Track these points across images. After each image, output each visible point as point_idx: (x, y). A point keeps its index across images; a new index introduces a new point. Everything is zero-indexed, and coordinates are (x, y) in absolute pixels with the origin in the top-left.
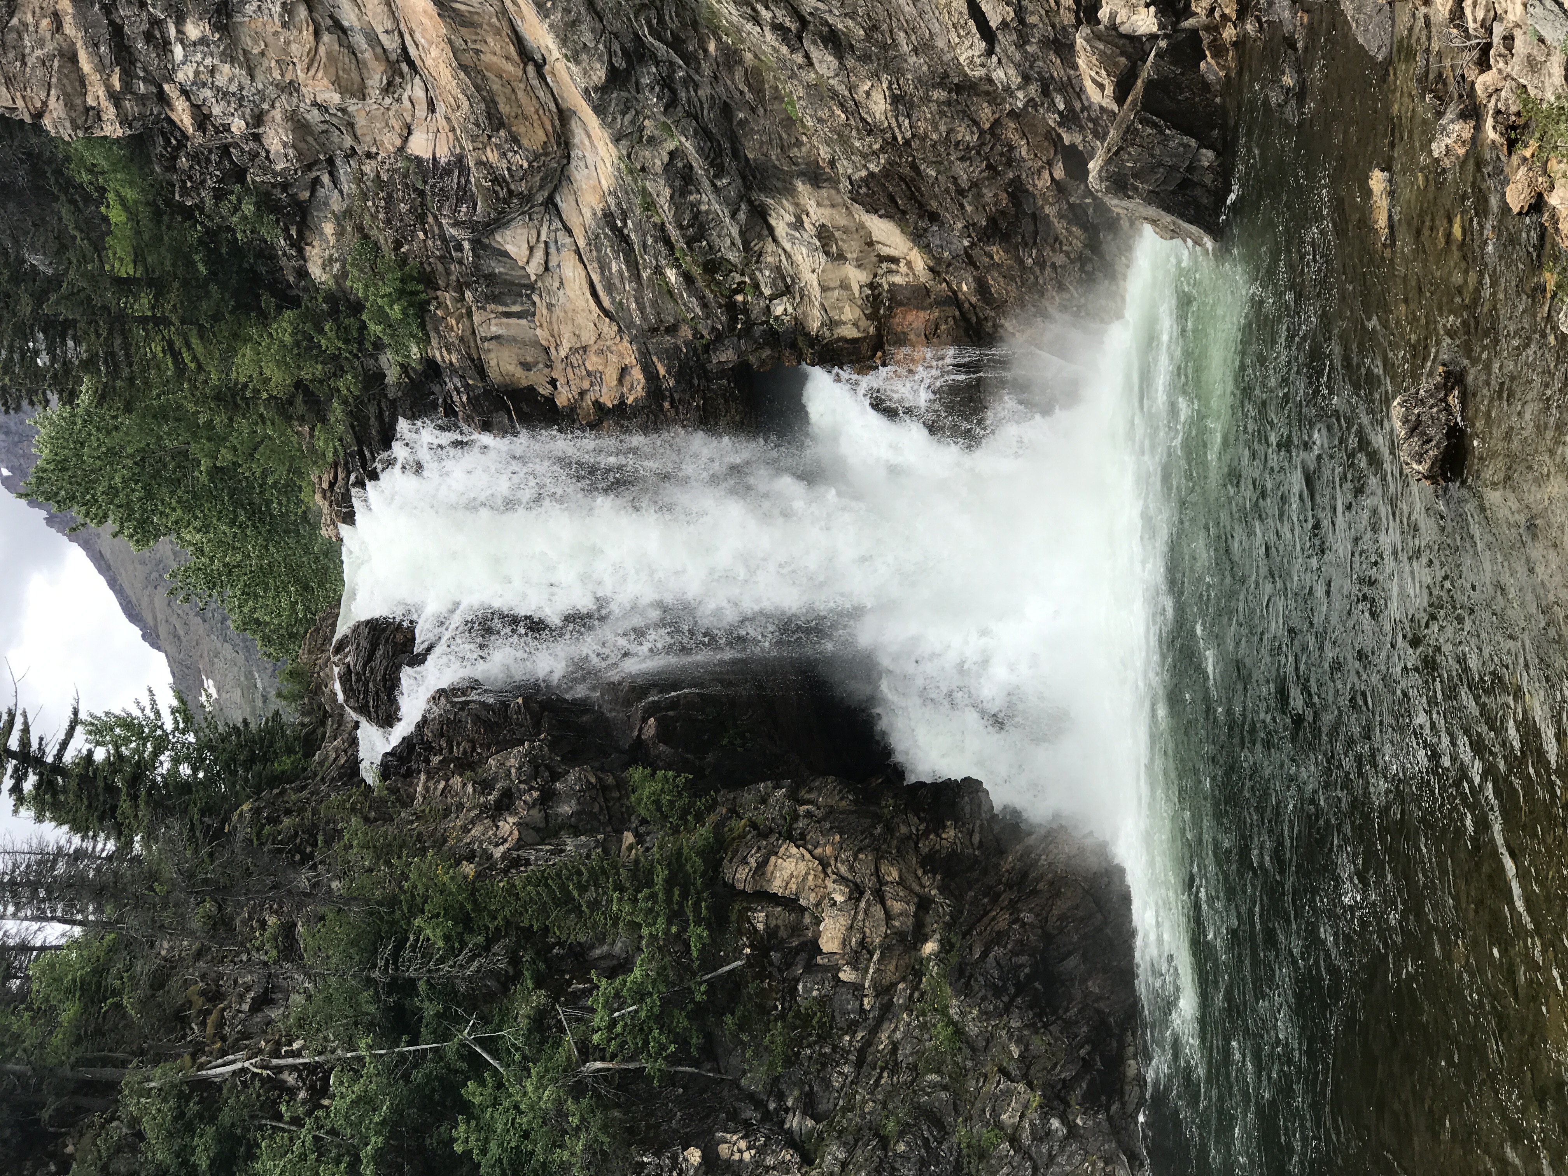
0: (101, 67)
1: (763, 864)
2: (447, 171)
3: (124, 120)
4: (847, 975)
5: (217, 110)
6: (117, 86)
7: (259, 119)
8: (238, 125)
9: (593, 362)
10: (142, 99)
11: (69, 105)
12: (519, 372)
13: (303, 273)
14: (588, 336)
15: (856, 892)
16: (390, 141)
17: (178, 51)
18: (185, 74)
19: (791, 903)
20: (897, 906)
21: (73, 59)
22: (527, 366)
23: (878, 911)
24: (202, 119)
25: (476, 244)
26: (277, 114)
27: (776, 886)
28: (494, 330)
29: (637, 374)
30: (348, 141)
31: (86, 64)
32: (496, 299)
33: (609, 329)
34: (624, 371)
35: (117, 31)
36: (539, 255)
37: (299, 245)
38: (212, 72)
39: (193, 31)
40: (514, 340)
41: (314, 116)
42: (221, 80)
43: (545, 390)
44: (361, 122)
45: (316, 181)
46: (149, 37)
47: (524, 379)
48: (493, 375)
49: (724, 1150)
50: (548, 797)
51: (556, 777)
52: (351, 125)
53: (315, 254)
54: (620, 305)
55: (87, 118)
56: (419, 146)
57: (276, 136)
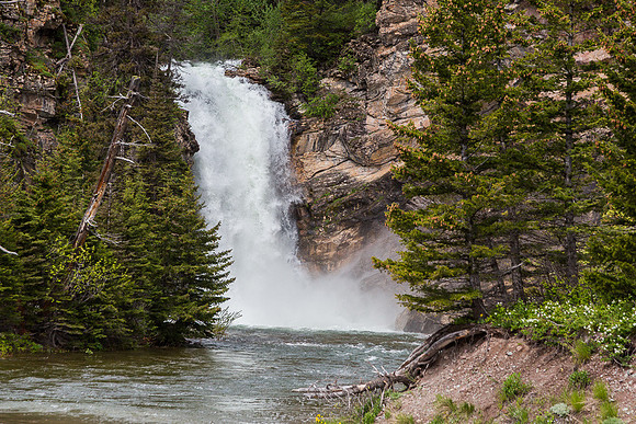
0: (401, 29)
2: (362, 128)
3: (386, 34)
5: (387, 61)
6: (396, 33)
7: (383, 73)
8: (382, 67)
10: (391, 40)
11: (391, 18)
13: (324, 76)
14: (306, 169)
16: (371, 111)
17: (405, 53)
18: (398, 54)
21: (403, 21)
24: (384, 57)
25: (338, 135)
26: (384, 79)
28: (311, 139)
30: (371, 97)
31: (402, 24)
32: (320, 140)
33: (309, 176)
35: (411, 35)
36: (332, 154)
38: (399, 62)
40: (307, 145)
41: (382, 89)
42: (396, 64)
44: (378, 103)
45: (355, 84)
52: (378, 100)
53: (331, 81)
54: (317, 179)
55: (386, 23)
56: (370, 120)
57: (377, 78)
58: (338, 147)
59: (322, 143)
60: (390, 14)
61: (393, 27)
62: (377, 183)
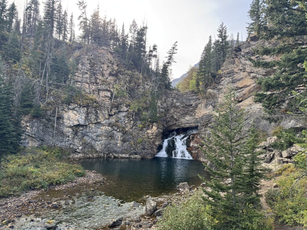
0: (227, 72)
1: (155, 126)
2: (217, 101)
3: (222, 74)
4: (146, 132)
5: (223, 82)
6: (225, 73)
7: (222, 85)
8: (222, 83)
9: (199, 113)
10: (224, 75)
11: (224, 69)
12: (199, 107)
13: (208, 89)
14: (202, 113)
15: (152, 134)
16: (220, 97)
17: (228, 78)
18: (226, 79)
19: (152, 128)
20: (151, 137)
21: (228, 69)
22: (199, 108)
23: (151, 135)
24: (222, 80)
25: (210, 104)
26: (223, 87)
27: (153, 127)
28: (203, 105)
29: (198, 117)
30: (220, 93)
31: (227, 70)
32: (205, 105)
33: (202, 115)
34: (198, 116)
35: (230, 73)
36: (209, 109)
37: (211, 89)
38: (227, 81)
39: (230, 80)
40: (202, 106)
41: (222, 90)
42: (226, 82)
43: (197, 109)
44: (222, 94)
45: (216, 90)
46: (230, 76)
47: (198, 107)
48: (199, 105)
49: (132, 121)
50: (162, 108)
51: (164, 109)
52: (221, 93)
54: (204, 116)
56: (220, 99)
57: (221, 87)
58: (211, 107)
59: (206, 106)
61: (225, 71)
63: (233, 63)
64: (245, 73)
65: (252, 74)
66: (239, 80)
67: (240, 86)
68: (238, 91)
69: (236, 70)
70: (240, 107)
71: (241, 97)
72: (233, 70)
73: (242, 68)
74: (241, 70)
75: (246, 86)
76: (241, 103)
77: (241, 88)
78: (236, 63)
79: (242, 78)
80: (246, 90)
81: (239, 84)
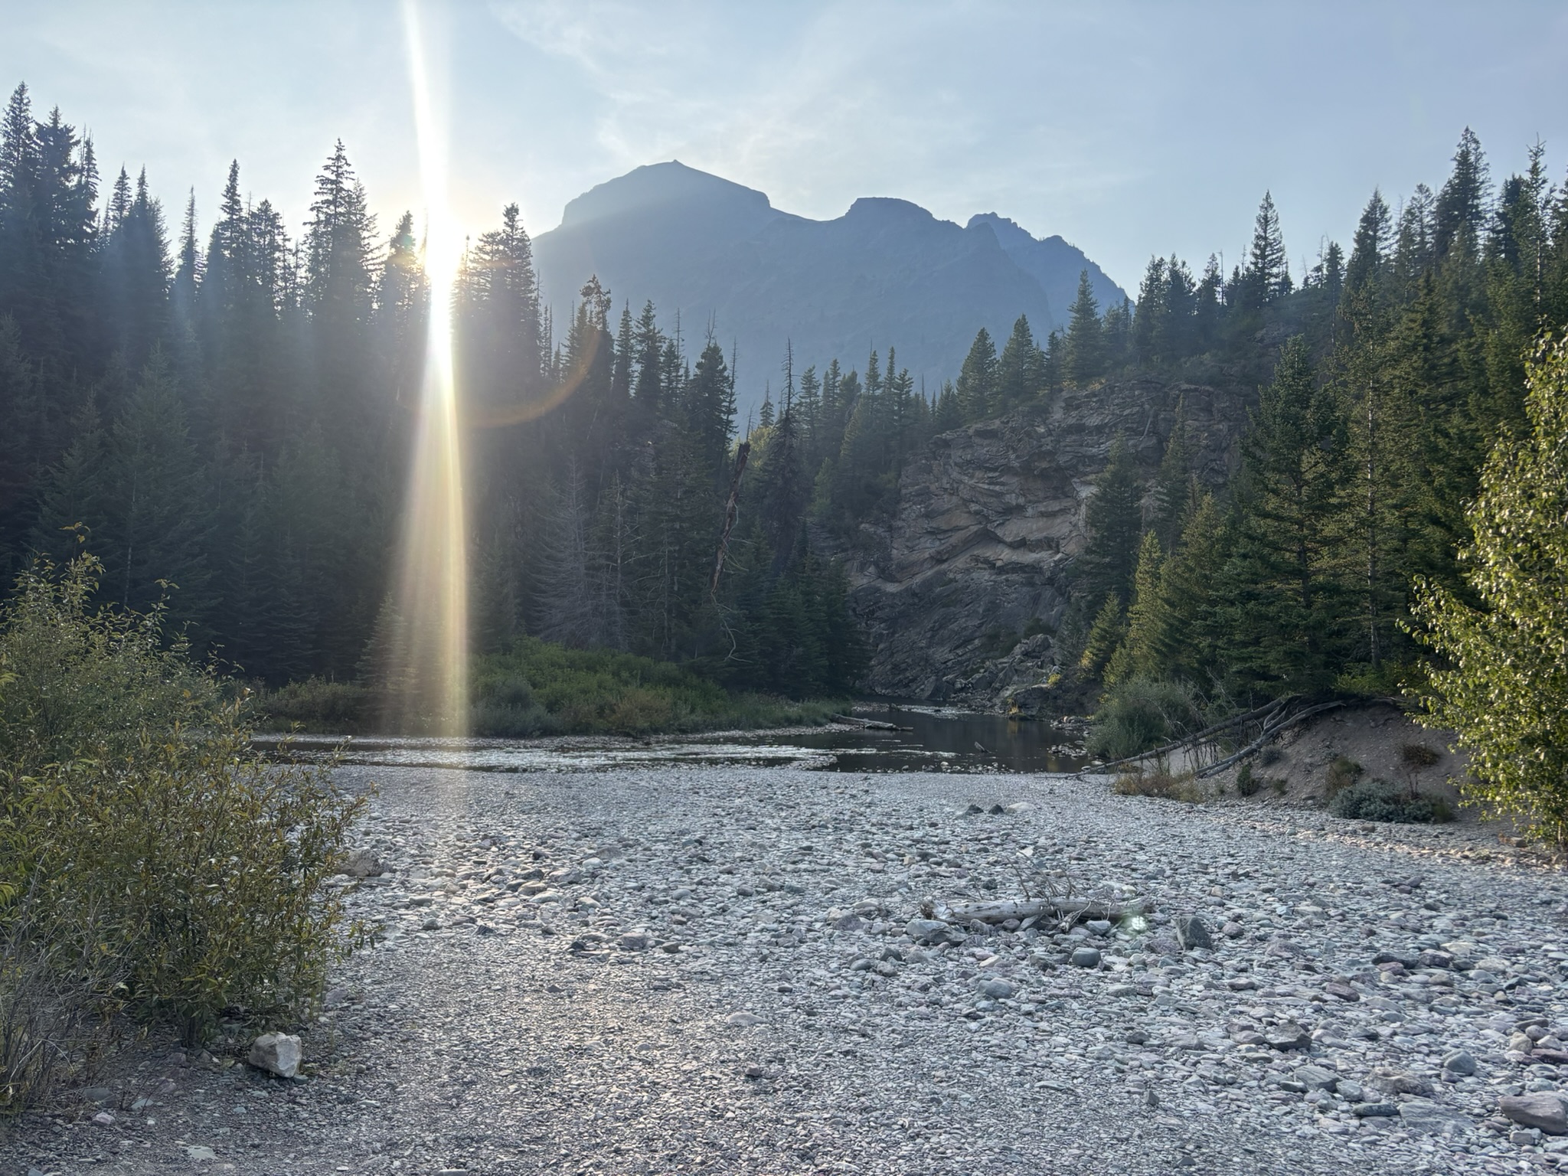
0: (916, 491)
2: (889, 557)
3: (905, 494)
5: (906, 512)
6: (912, 493)
7: (903, 520)
8: (903, 516)
10: (909, 498)
13: (862, 523)
16: (896, 546)
17: (918, 506)
18: (913, 507)
21: (918, 485)
24: (905, 509)
25: (872, 562)
26: (904, 524)
30: (896, 537)
31: (916, 487)
32: (860, 565)
33: (856, 588)
35: (923, 494)
36: (869, 574)
37: (870, 523)
38: (914, 512)
39: (922, 510)
40: (852, 567)
41: (902, 531)
42: (912, 514)
45: (885, 528)
46: (921, 500)
52: (899, 538)
53: (867, 526)
55: (905, 486)
56: (895, 552)
57: (900, 523)
58: (872, 569)
59: (862, 568)
60: (909, 481)
61: (910, 489)
62: (900, 593)
63: (929, 470)
64: (955, 499)
65: (973, 505)
66: (943, 513)
67: (944, 527)
68: (939, 537)
69: (933, 488)
70: (945, 573)
71: (948, 552)
72: (928, 488)
73: (948, 486)
74: (945, 490)
75: (957, 529)
76: (944, 566)
77: (946, 531)
78: (936, 471)
79: (948, 510)
80: (955, 538)
81: (941, 523)
